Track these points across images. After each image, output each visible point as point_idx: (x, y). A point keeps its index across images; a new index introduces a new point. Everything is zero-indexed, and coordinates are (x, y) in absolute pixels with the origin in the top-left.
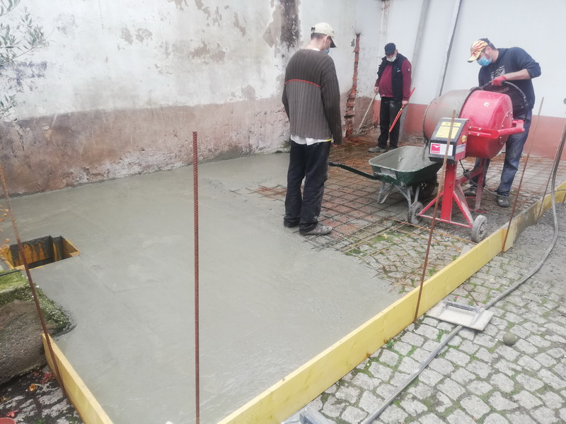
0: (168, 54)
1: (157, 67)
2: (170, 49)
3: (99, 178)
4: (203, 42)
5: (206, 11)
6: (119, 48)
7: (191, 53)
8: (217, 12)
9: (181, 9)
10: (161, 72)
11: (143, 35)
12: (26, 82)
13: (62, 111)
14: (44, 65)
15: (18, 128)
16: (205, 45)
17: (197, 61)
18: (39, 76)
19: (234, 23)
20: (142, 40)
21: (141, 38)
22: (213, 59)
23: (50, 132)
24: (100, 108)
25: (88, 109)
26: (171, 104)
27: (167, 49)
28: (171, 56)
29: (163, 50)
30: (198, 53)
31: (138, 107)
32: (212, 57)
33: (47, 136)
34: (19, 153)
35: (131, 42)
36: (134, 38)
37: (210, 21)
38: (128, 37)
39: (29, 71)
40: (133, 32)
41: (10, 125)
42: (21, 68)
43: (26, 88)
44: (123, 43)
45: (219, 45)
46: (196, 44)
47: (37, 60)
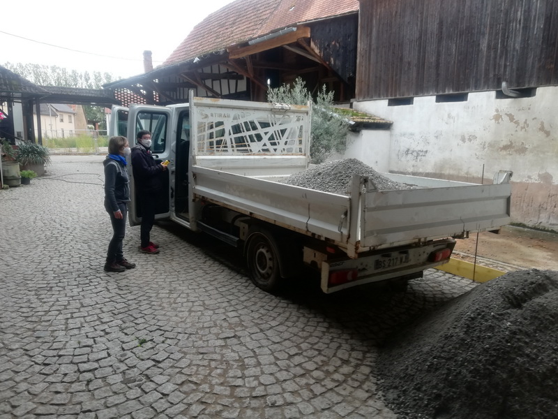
0: (484, 148)
1: (476, 155)
2: (486, 146)
4: (511, 142)
5: (517, 123)
6: (458, 145)
7: (500, 148)
8: (525, 122)
9: (498, 123)
10: (477, 158)
11: (472, 138)
13: (427, 172)
16: (512, 143)
17: (504, 153)
18: (424, 156)
19: (540, 129)
21: (470, 140)
24: (443, 172)
25: (437, 172)
27: (484, 145)
28: (486, 150)
29: (482, 146)
30: (505, 148)
31: (460, 175)
32: (516, 151)
35: (464, 142)
36: (467, 140)
37: (519, 128)
38: (463, 140)
39: (421, 154)
40: (467, 137)
42: (419, 152)
43: (418, 160)
44: (461, 142)
45: (523, 143)
46: (505, 142)
47: (425, 150)
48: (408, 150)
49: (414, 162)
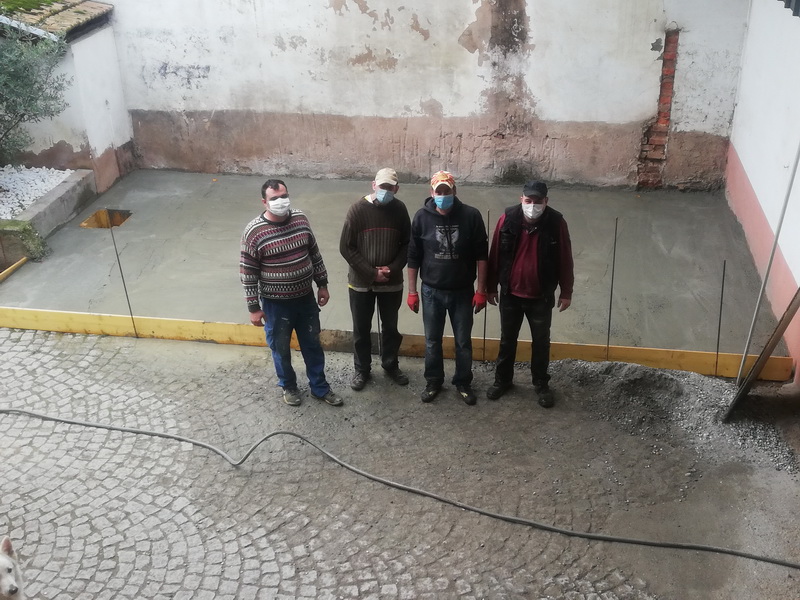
0: (323, 61)
1: (311, 74)
2: (326, 56)
3: (248, 172)
4: (368, 49)
5: (373, 14)
6: (272, 55)
7: (351, 60)
8: (387, 14)
9: (341, 14)
10: (314, 79)
11: (297, 42)
12: (194, 81)
13: (219, 108)
14: (208, 68)
15: (185, 117)
16: (370, 52)
17: (359, 68)
18: (204, 77)
19: (412, 27)
20: (295, 47)
22: (379, 66)
23: (208, 124)
24: (251, 108)
25: (240, 108)
26: (324, 112)
27: (322, 55)
28: (327, 63)
29: (318, 57)
30: (360, 59)
31: (287, 111)
32: (379, 65)
33: (207, 127)
34: (186, 138)
35: (284, 49)
36: (287, 45)
37: (378, 25)
38: (281, 45)
39: (196, 73)
40: (286, 40)
41: (180, 114)
42: (191, 70)
43: (193, 86)
44: (276, 50)
45: (388, 51)
46: (358, 50)
47: (203, 64)
48: (165, 67)
49: (184, 91)
